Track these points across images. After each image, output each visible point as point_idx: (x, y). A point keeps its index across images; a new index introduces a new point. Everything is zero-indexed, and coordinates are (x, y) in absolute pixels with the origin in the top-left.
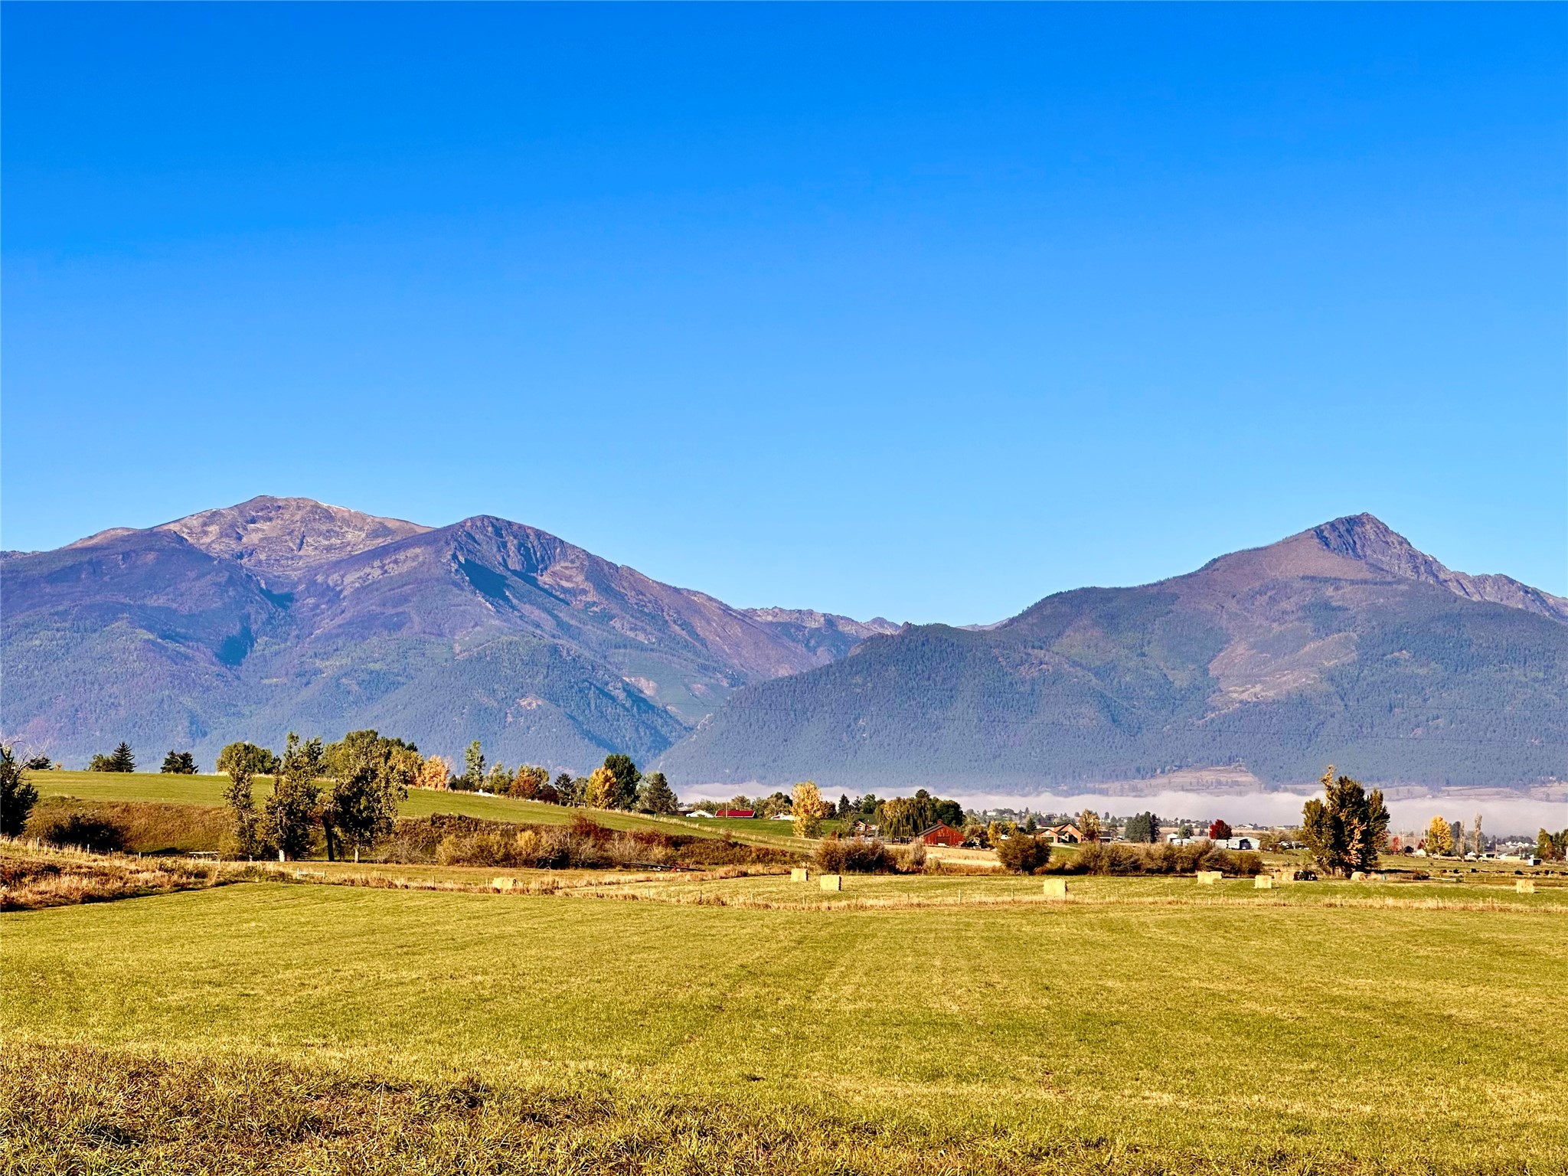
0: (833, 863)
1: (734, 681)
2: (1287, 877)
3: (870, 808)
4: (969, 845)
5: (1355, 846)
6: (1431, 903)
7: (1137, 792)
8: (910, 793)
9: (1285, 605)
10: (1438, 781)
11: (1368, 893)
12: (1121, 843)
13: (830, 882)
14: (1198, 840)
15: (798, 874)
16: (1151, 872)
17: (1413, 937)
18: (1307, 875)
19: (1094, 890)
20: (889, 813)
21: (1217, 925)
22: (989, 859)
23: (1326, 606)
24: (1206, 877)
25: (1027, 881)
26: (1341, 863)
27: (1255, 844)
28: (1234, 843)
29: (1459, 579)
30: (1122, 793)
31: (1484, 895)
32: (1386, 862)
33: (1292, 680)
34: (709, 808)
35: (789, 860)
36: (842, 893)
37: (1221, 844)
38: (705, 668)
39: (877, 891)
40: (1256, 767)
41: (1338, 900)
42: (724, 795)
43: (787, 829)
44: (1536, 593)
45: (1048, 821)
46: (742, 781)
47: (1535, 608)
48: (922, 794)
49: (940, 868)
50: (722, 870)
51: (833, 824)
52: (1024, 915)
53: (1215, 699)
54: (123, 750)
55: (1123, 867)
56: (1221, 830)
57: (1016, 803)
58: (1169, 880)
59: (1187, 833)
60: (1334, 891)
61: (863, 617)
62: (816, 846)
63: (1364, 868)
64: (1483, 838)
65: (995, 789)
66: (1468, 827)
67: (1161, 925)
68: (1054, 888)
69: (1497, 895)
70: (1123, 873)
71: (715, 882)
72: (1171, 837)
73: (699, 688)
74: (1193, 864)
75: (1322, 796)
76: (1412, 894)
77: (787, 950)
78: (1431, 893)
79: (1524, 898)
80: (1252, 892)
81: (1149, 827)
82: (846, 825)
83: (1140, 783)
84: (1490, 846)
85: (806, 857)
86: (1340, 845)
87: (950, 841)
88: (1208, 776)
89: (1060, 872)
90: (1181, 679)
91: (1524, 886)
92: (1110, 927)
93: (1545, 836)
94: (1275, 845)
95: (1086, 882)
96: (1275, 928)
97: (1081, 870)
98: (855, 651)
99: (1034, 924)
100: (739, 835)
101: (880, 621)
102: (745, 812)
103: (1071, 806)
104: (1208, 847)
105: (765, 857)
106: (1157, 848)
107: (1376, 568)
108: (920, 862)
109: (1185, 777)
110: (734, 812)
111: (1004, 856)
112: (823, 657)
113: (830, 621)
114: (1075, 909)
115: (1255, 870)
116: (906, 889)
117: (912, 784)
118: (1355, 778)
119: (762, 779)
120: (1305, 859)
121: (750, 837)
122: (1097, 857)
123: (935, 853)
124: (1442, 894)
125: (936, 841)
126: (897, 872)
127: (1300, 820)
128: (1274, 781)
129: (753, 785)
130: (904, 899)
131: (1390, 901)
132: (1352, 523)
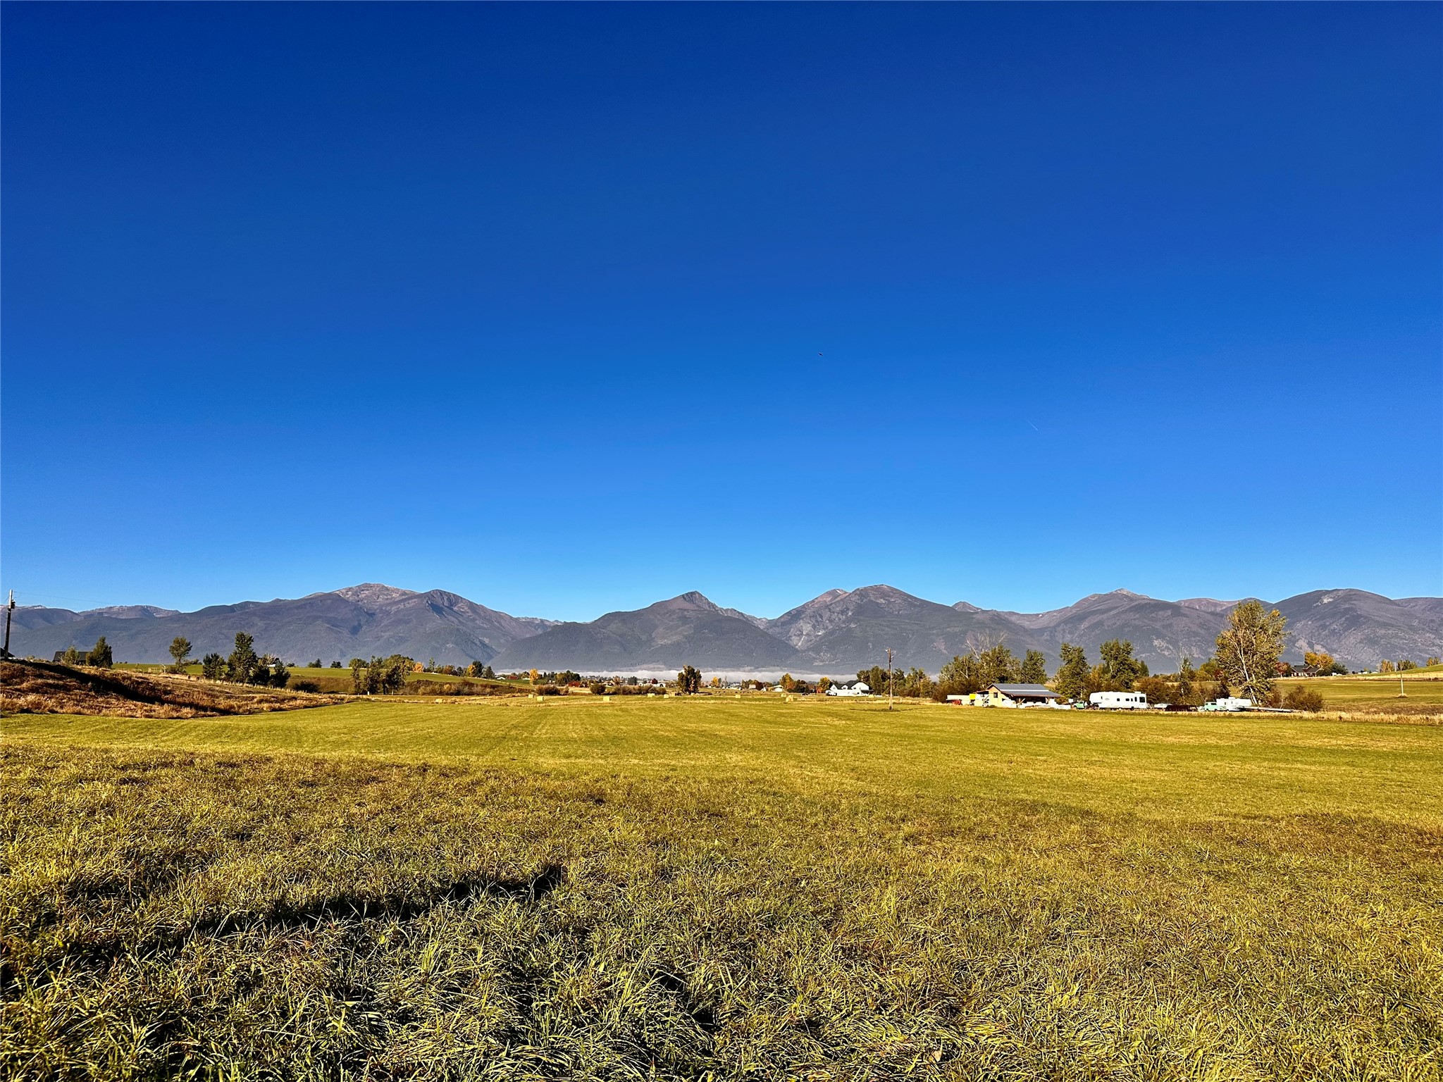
0: (541, 693)
1: (513, 639)
2: (673, 695)
3: (553, 676)
4: (582, 687)
5: (692, 686)
6: (712, 701)
7: (631, 671)
8: (565, 671)
9: (674, 617)
10: (715, 667)
11: (695, 699)
12: (626, 685)
13: (540, 698)
14: (648, 684)
15: (530, 696)
16: (635, 694)
17: (707, 711)
18: (679, 694)
19: (618, 699)
20: (558, 677)
21: (653, 709)
22: (587, 691)
23: (685, 617)
24: (650, 695)
25: (599, 697)
26: (688, 690)
27: (664, 685)
28: (658, 685)
29: (721, 609)
30: (627, 671)
31: (727, 699)
32: (700, 690)
33: (675, 638)
34: (504, 676)
35: (529, 691)
36: (544, 701)
37: (655, 685)
38: (504, 635)
39: (554, 700)
40: (665, 663)
41: (687, 701)
42: (509, 673)
43: (527, 682)
44: (742, 613)
45: (605, 679)
46: (514, 668)
47: (741, 618)
48: (568, 672)
49: (573, 694)
50: (507, 695)
51: (541, 681)
52: (597, 707)
53: (653, 644)
54: (319, 661)
55: (627, 692)
56: (655, 682)
57: (596, 674)
58: (640, 696)
59: (645, 682)
60: (685, 699)
61: (552, 620)
62: (537, 687)
63: (694, 692)
64: (727, 683)
65: (588, 670)
66: (723, 680)
67: (637, 709)
68: (606, 699)
69: (730, 699)
70: (627, 694)
71: (506, 699)
72: (641, 683)
73: (502, 641)
74: (647, 691)
75: (683, 671)
76: (707, 699)
77: (526, 719)
78: (712, 699)
79: (737, 699)
80: (662, 699)
81: (634, 681)
82: (545, 681)
83: (632, 668)
84: (728, 685)
85: (533, 691)
86: (688, 685)
87: (576, 685)
88: (651, 666)
89: (608, 694)
90: (644, 638)
91: (738, 696)
92: (622, 710)
93: (743, 682)
94: (669, 685)
95: (616, 697)
96: (669, 710)
97: (614, 693)
98: (549, 630)
99: (600, 710)
100: (513, 684)
101: (557, 621)
102: (515, 678)
103: (612, 675)
104: (651, 686)
105: (521, 691)
106: (637, 687)
107: (698, 606)
108: (567, 692)
109: (645, 666)
110: (511, 677)
111: (592, 690)
112: (540, 631)
113: (542, 621)
114: (612, 705)
115: (664, 693)
116: (563, 700)
117: (564, 669)
118: (692, 666)
119: (520, 668)
120: (678, 689)
121: (516, 685)
122: (619, 690)
123: (571, 689)
124: (716, 699)
125: (572, 685)
126: (560, 695)
127: (677, 678)
128: (670, 667)
129: (518, 669)
130: (562, 703)
131: (701, 701)
132: (692, 593)
